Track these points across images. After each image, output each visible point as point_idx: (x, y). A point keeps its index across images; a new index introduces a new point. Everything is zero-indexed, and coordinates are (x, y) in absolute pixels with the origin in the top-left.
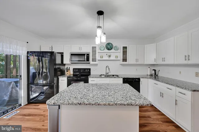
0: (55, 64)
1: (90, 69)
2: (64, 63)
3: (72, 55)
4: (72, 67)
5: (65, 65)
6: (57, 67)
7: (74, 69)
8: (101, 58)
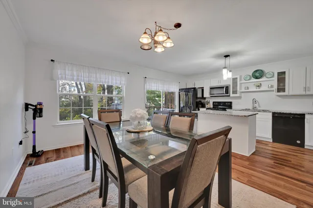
0: (197, 98)
1: (231, 103)
2: (204, 96)
3: (211, 88)
4: (212, 101)
5: (205, 98)
6: (198, 100)
7: (214, 102)
8: (245, 89)
